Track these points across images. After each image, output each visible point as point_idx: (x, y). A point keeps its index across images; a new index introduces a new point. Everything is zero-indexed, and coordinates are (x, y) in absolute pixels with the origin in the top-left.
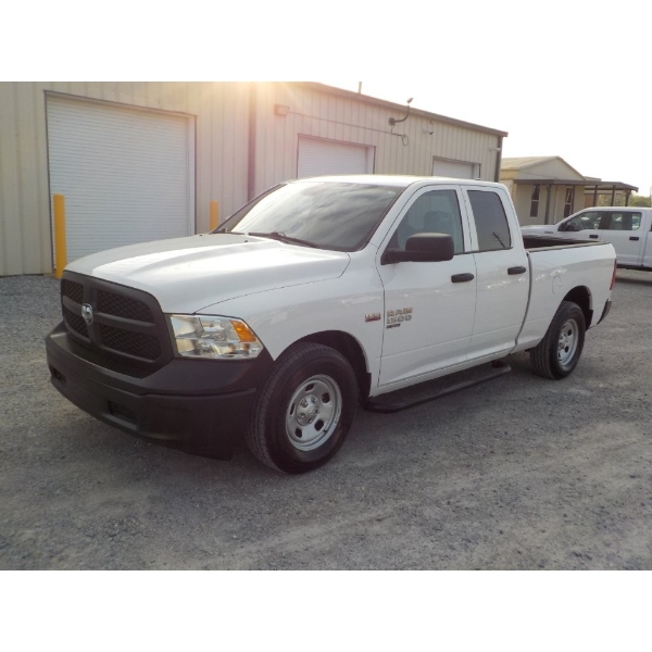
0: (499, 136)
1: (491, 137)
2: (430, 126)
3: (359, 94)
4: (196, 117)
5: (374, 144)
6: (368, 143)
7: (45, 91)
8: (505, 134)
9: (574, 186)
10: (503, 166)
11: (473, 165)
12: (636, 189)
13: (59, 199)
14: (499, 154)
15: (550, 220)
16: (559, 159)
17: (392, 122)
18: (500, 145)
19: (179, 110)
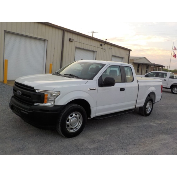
0: (130, 51)
1: (127, 51)
2: (111, 47)
3: (92, 37)
4: (47, 40)
5: (96, 51)
6: (94, 50)
7: (5, 31)
8: (131, 50)
9: (149, 65)
10: (130, 59)
11: (122, 58)
12: (165, 67)
13: (7, 61)
14: (129, 55)
15: (142, 74)
16: (145, 58)
17: (101, 45)
18: (129, 53)
19: (43, 38)
